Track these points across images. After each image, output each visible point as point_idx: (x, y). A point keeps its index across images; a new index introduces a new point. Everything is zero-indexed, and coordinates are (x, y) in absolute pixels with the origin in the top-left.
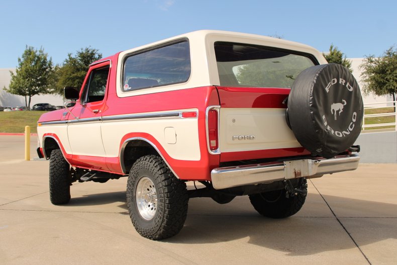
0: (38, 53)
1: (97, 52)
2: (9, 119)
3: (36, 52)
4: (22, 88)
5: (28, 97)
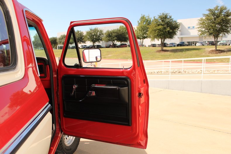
0: (147, 18)
1: (169, 15)
2: (125, 52)
3: (146, 17)
4: (139, 36)
5: (142, 40)
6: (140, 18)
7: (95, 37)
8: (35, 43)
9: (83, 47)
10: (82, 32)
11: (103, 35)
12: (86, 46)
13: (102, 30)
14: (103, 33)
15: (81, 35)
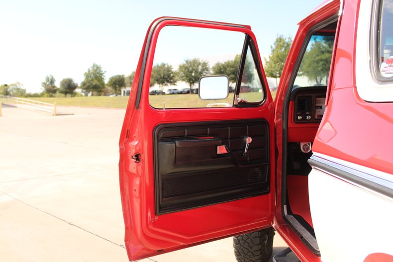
3: (286, 39)
4: (274, 71)
6: (275, 40)
7: (193, 74)
8: (86, 85)
9: (172, 92)
10: (171, 66)
11: (207, 71)
12: (177, 91)
13: (206, 62)
14: (207, 66)
15: (168, 71)
